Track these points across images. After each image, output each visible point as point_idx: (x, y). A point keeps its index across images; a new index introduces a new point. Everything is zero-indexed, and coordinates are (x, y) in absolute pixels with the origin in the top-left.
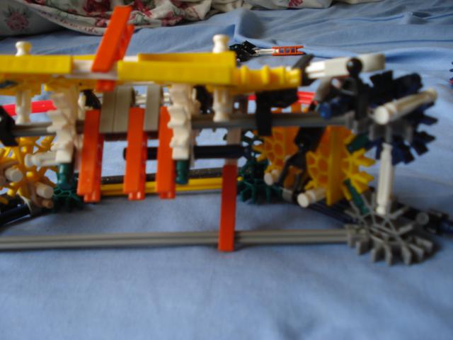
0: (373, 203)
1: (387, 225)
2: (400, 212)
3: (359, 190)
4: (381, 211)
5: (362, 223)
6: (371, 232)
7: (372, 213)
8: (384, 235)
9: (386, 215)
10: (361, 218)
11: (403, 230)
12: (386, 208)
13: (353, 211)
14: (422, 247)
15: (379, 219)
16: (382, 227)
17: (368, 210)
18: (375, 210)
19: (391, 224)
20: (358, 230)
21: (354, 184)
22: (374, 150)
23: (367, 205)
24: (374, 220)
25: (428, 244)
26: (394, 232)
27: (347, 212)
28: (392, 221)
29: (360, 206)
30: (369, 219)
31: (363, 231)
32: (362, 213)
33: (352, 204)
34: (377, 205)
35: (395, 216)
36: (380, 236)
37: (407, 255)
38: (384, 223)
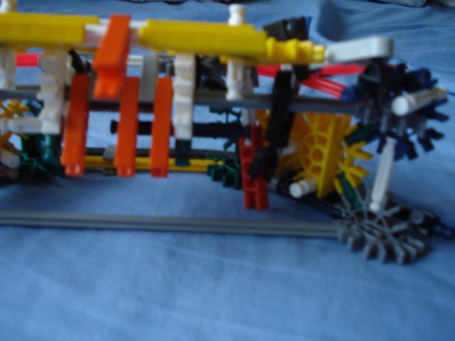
0: (367, 198)
1: (380, 223)
2: (395, 210)
3: (353, 184)
4: (375, 207)
5: (352, 219)
6: (363, 229)
7: (364, 208)
8: (376, 232)
9: (380, 212)
10: (352, 213)
11: (397, 228)
12: (381, 204)
13: (344, 206)
14: (414, 246)
15: (372, 215)
16: (374, 223)
17: (360, 206)
18: (368, 206)
19: (384, 222)
20: (349, 226)
21: (348, 177)
22: (375, 143)
23: (360, 199)
24: (365, 215)
25: (420, 244)
26: (387, 230)
27: (337, 206)
28: (386, 218)
29: (352, 201)
30: (360, 215)
31: (354, 227)
32: (353, 208)
33: (343, 198)
34: (371, 200)
35: (390, 213)
36: (371, 233)
37: (400, 254)
38: (376, 220)
